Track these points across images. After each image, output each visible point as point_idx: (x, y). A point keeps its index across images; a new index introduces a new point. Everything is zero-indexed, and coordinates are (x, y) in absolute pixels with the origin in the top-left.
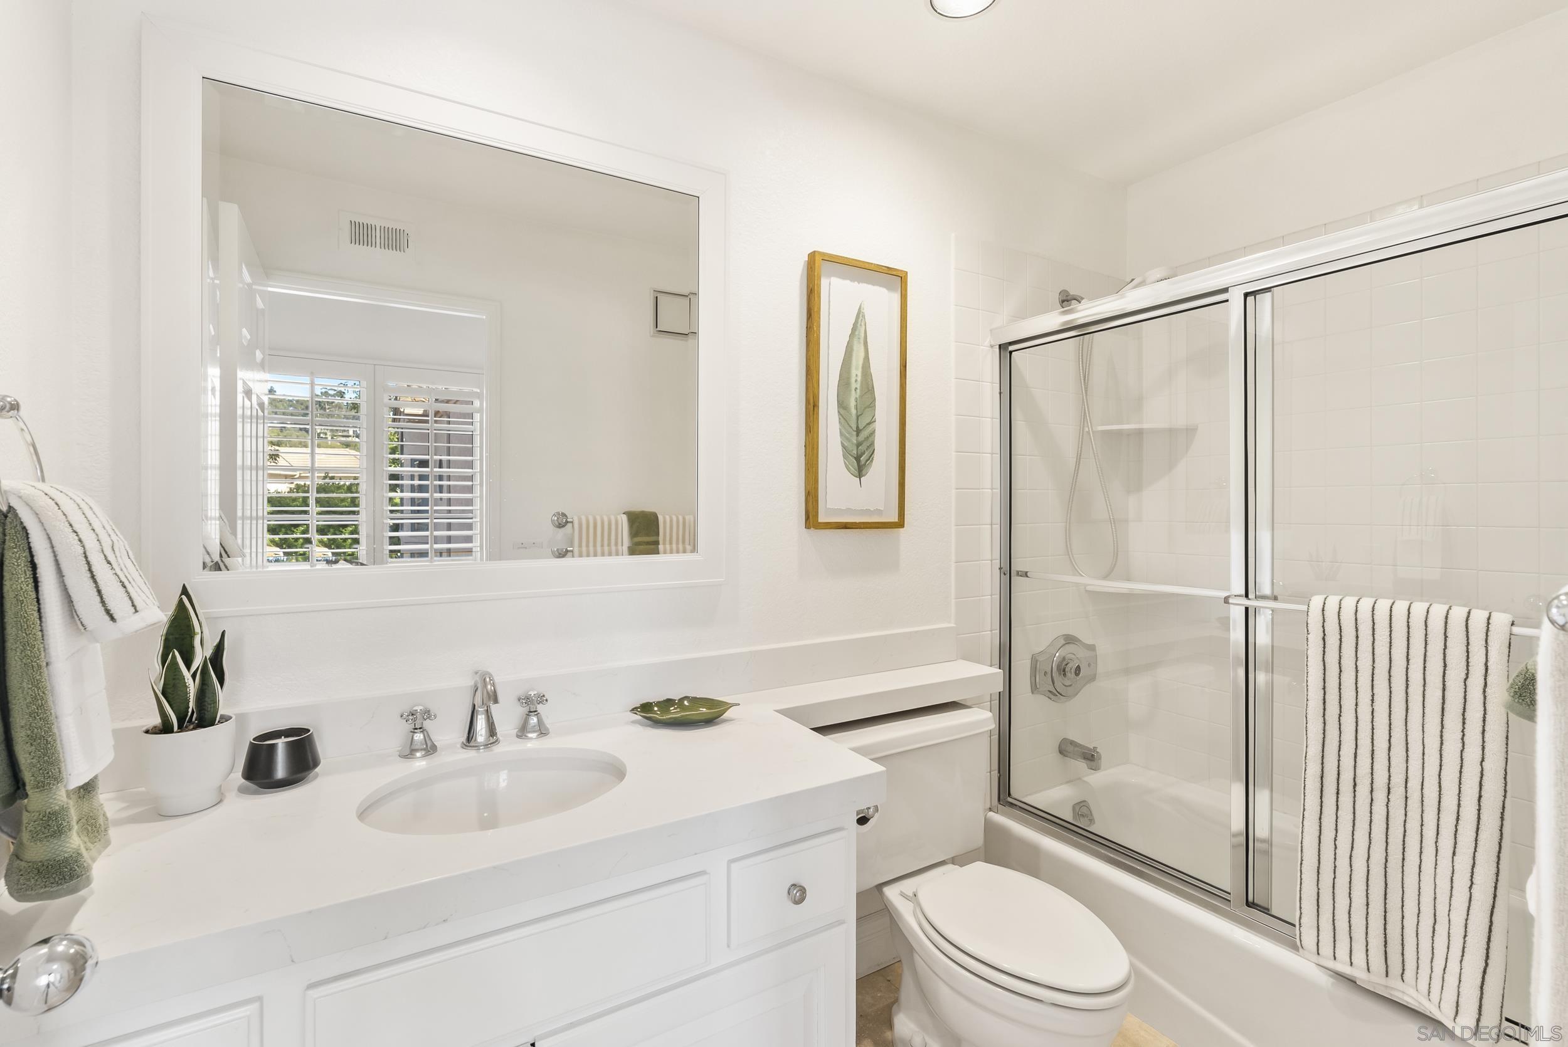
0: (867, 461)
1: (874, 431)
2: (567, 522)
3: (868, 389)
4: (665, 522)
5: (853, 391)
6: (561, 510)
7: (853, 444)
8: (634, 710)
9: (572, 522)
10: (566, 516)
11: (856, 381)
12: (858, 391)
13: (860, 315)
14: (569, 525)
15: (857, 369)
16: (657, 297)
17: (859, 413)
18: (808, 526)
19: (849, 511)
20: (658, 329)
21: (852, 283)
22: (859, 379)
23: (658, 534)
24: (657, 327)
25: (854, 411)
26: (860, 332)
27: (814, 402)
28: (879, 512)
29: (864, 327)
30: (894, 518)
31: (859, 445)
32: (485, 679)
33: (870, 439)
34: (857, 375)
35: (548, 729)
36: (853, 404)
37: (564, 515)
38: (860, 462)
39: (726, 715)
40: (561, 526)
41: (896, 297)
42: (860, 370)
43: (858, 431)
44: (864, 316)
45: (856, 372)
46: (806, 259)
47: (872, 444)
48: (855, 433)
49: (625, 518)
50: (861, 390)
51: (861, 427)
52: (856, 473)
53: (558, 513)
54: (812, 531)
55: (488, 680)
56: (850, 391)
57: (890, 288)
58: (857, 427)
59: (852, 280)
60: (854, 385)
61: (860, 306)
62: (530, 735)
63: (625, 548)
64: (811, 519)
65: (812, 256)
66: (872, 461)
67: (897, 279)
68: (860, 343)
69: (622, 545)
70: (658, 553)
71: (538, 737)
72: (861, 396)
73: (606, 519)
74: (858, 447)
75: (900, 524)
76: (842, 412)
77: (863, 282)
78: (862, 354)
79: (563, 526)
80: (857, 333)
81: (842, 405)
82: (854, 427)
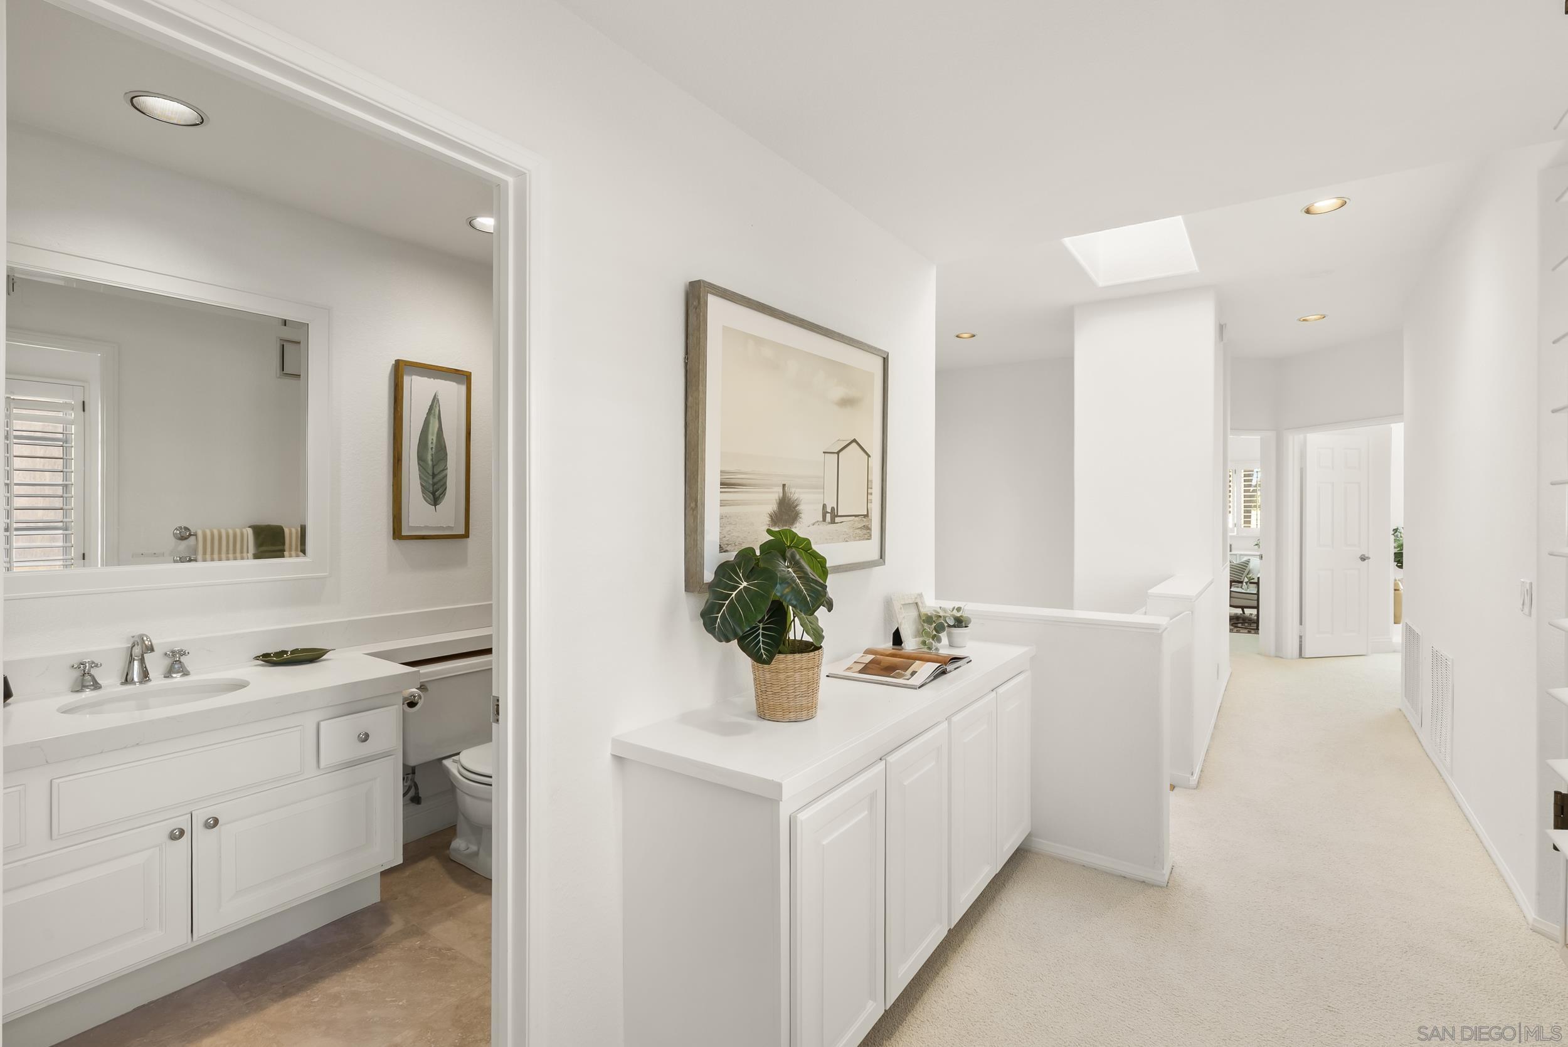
0: (441, 495)
1: (447, 475)
2: (190, 535)
3: (441, 448)
4: (291, 534)
5: (430, 449)
6: (183, 525)
7: (429, 483)
8: (257, 658)
9: (195, 535)
10: (189, 530)
11: (432, 443)
12: (434, 449)
13: (435, 399)
14: (193, 538)
15: (433, 435)
16: (283, 345)
17: (434, 463)
18: (394, 538)
19: (426, 528)
20: (284, 372)
21: (429, 379)
22: (434, 441)
23: (284, 544)
24: (283, 370)
25: (430, 463)
26: (435, 410)
27: (398, 457)
28: (449, 528)
29: (438, 408)
30: (462, 532)
31: (434, 484)
32: (143, 638)
33: (444, 480)
34: (432, 439)
35: (189, 672)
36: (429, 458)
37: (186, 529)
38: (435, 493)
39: (324, 657)
40: (183, 538)
41: (463, 388)
42: (435, 435)
43: (434, 475)
44: (438, 400)
45: (432, 437)
46: (394, 363)
47: (445, 483)
48: (431, 477)
49: (250, 531)
50: (436, 449)
51: (436, 472)
52: (432, 503)
53: (181, 528)
54: (397, 541)
55: (145, 638)
56: (428, 449)
57: (458, 382)
58: (433, 473)
59: (429, 377)
60: (430, 446)
61: (435, 395)
62: (174, 675)
63: (250, 555)
64: (397, 533)
65: (398, 362)
66: (445, 495)
67: (463, 377)
68: (435, 418)
69: (248, 552)
70: (283, 556)
71: (182, 676)
72: (436, 452)
73: (231, 532)
74: (433, 486)
75: (466, 535)
76: (422, 463)
77: (437, 378)
78: (437, 425)
79: (186, 539)
80: (433, 412)
81: (421, 459)
82: (431, 473)
